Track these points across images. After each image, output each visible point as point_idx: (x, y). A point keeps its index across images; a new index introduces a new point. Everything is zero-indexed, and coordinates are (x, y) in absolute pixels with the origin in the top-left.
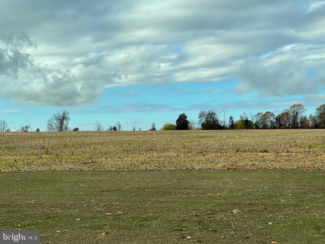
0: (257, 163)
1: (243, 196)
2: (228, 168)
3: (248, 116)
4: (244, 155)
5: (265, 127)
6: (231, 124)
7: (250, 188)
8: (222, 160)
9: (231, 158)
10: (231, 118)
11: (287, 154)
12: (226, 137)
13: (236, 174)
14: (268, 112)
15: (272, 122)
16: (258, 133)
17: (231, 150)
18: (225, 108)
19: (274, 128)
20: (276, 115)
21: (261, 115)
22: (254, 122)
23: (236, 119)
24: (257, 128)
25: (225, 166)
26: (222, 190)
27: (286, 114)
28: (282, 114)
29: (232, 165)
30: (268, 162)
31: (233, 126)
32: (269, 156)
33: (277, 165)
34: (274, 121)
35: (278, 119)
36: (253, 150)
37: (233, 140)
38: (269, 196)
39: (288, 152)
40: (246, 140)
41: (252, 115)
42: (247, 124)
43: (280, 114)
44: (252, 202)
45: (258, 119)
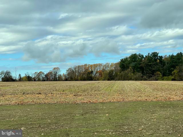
0: (35, 100)
1: (27, 119)
2: (18, 104)
3: (29, 74)
4: (27, 96)
5: (39, 80)
6: (20, 78)
7: (31, 115)
8: (14, 99)
9: (20, 98)
10: (20, 75)
11: (52, 95)
12: (17, 86)
13: (23, 107)
14: (41, 72)
15: (43, 77)
16: (35, 83)
17: (20, 93)
18: (16, 69)
19: (44, 81)
20: (45, 73)
21: (37, 73)
22: (33, 77)
23: (23, 76)
24: (35, 80)
25: (16, 103)
26: (15, 116)
27: (50, 73)
28: (49, 73)
29: (21, 102)
30: (41, 100)
31: (21, 80)
32: (42, 96)
33: (46, 101)
34: (44, 77)
35: (46, 76)
36: (33, 93)
37: (21, 88)
38: (42, 119)
39: (52, 94)
40: (28, 88)
41: (32, 73)
42: (29, 79)
43: (47, 73)
44: (32, 123)
45: (35, 76)
